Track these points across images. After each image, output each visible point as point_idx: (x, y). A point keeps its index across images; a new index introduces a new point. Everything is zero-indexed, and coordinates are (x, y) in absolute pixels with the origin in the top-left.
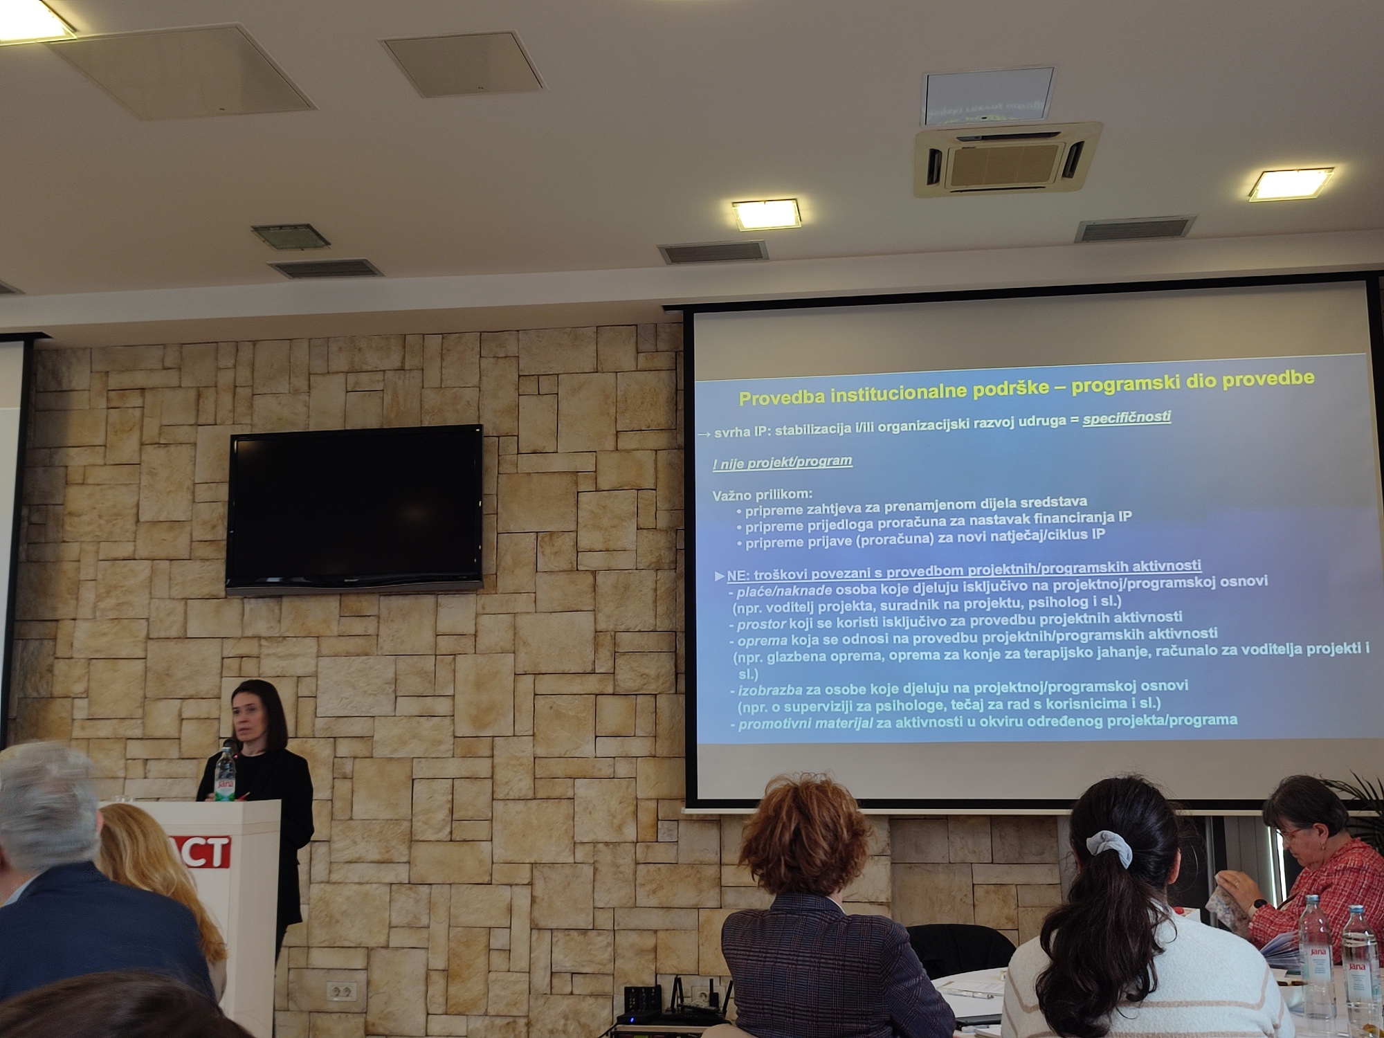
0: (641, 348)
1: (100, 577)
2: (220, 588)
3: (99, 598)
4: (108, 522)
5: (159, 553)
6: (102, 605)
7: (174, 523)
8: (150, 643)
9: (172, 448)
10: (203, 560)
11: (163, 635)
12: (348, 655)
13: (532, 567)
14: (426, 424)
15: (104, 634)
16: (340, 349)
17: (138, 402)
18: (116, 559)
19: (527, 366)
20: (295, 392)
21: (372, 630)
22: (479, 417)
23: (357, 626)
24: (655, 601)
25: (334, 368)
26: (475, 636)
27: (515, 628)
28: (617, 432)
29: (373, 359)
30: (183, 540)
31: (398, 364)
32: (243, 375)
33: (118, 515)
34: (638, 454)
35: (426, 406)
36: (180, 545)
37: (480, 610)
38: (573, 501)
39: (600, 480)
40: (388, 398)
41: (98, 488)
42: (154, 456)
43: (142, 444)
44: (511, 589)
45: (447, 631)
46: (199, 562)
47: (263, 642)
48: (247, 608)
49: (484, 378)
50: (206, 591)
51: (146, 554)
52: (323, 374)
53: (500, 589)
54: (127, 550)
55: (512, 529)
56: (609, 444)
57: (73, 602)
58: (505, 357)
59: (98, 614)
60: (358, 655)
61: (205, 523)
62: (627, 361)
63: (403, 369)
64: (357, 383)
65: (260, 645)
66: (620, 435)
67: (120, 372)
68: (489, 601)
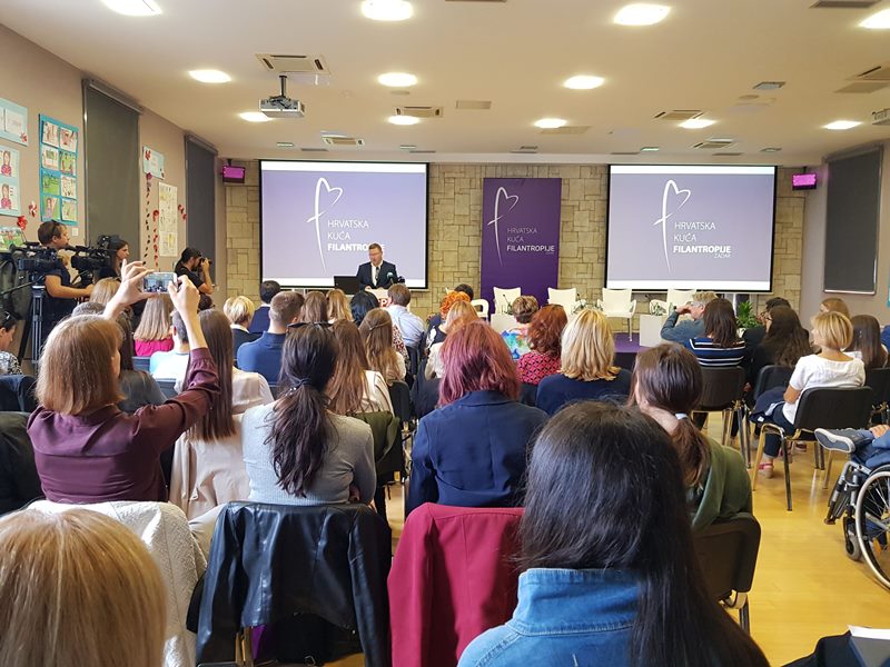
0: (592, 173)
1: (444, 229)
4: (446, 214)
5: (461, 223)
6: (445, 237)
7: (465, 216)
8: (459, 247)
9: (464, 195)
11: (463, 245)
15: (446, 245)
16: (510, 169)
17: (453, 181)
18: (449, 225)
28: (585, 195)
29: (519, 173)
33: (449, 212)
34: (590, 201)
36: (467, 221)
38: (573, 213)
42: (458, 197)
43: (455, 193)
51: (457, 224)
54: (452, 222)
56: (583, 198)
67: (447, 173)
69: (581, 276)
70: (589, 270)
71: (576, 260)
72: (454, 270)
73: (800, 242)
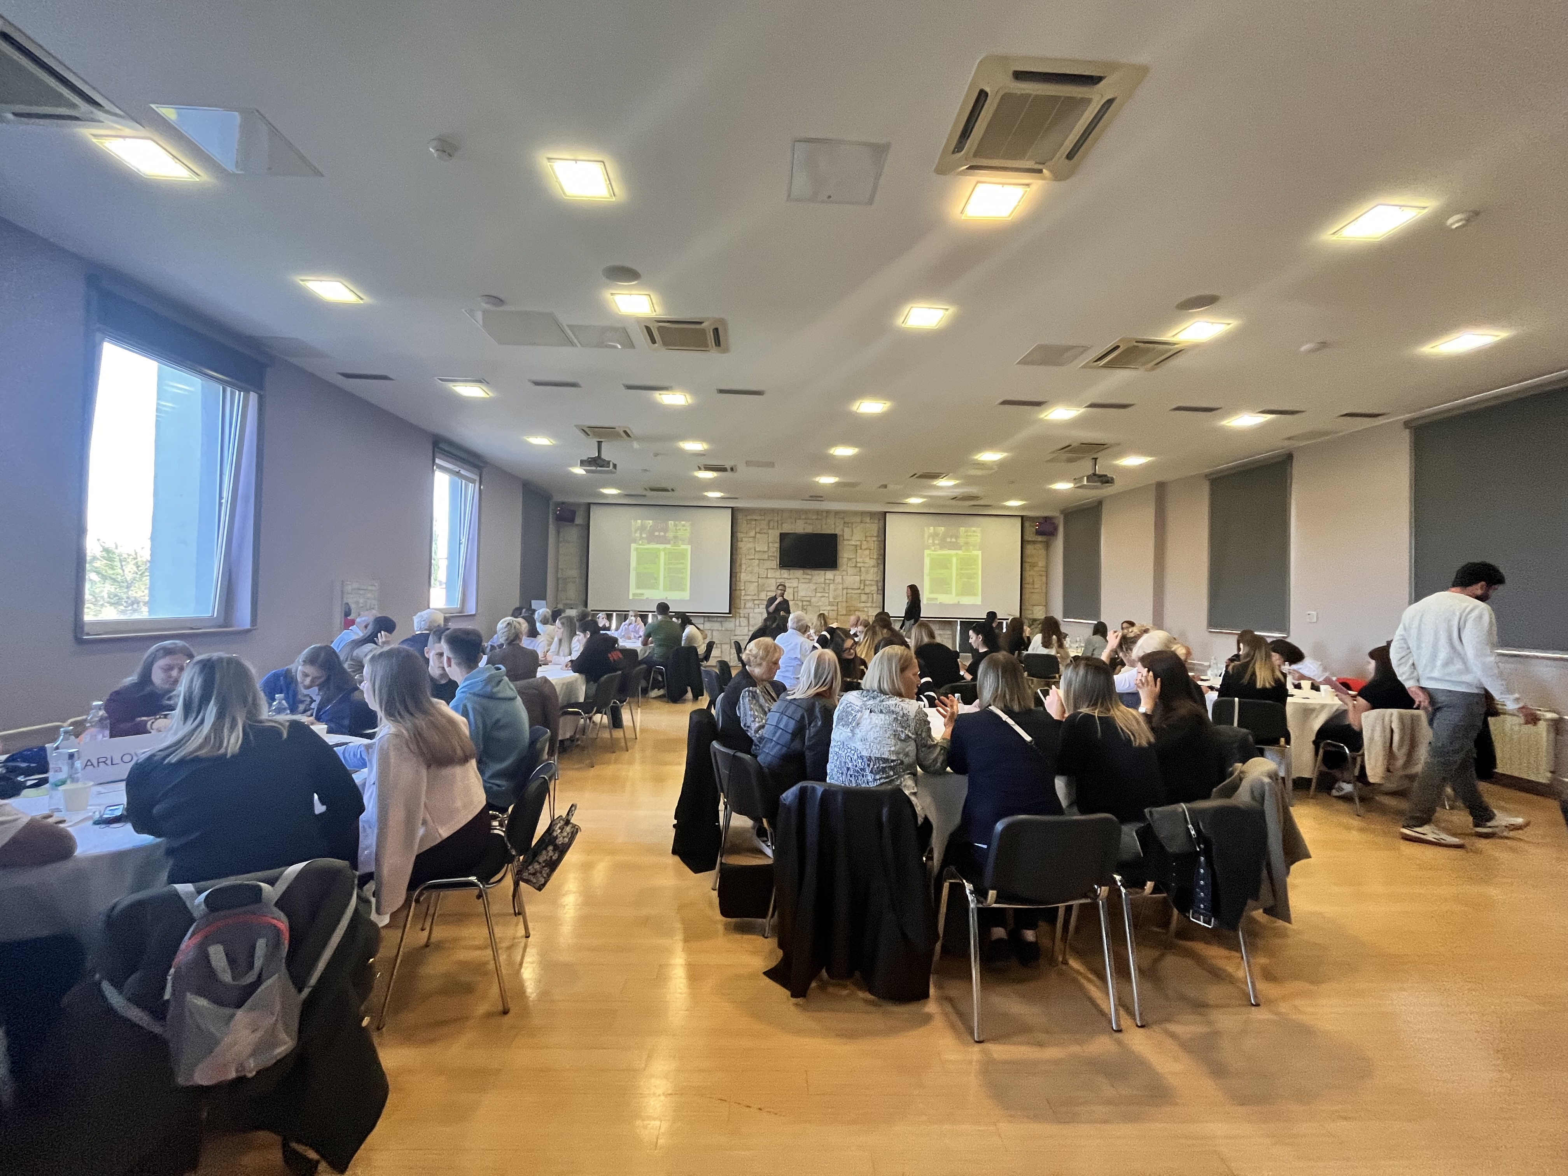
0: (874, 521)
2: (778, 567)
4: (750, 550)
5: (763, 558)
9: (765, 534)
10: (772, 561)
12: (805, 583)
13: (848, 565)
15: (750, 576)
16: (803, 515)
18: (750, 559)
19: (846, 520)
20: (792, 523)
21: (811, 578)
22: (835, 532)
23: (808, 577)
25: (801, 519)
26: (834, 580)
27: (843, 579)
28: (868, 537)
29: (810, 516)
30: (767, 556)
32: (780, 519)
34: (874, 542)
35: (823, 529)
37: (836, 574)
38: (856, 552)
39: (862, 547)
40: (813, 526)
44: (843, 570)
45: (828, 578)
48: (784, 571)
49: (836, 524)
50: (775, 567)
51: (758, 558)
53: (840, 570)
56: (866, 539)
58: (841, 519)
60: (808, 583)
61: (772, 552)
62: (871, 523)
63: (817, 520)
64: (806, 523)
69: (863, 605)
70: (870, 600)
71: (859, 591)
72: (755, 597)
73: (1044, 578)
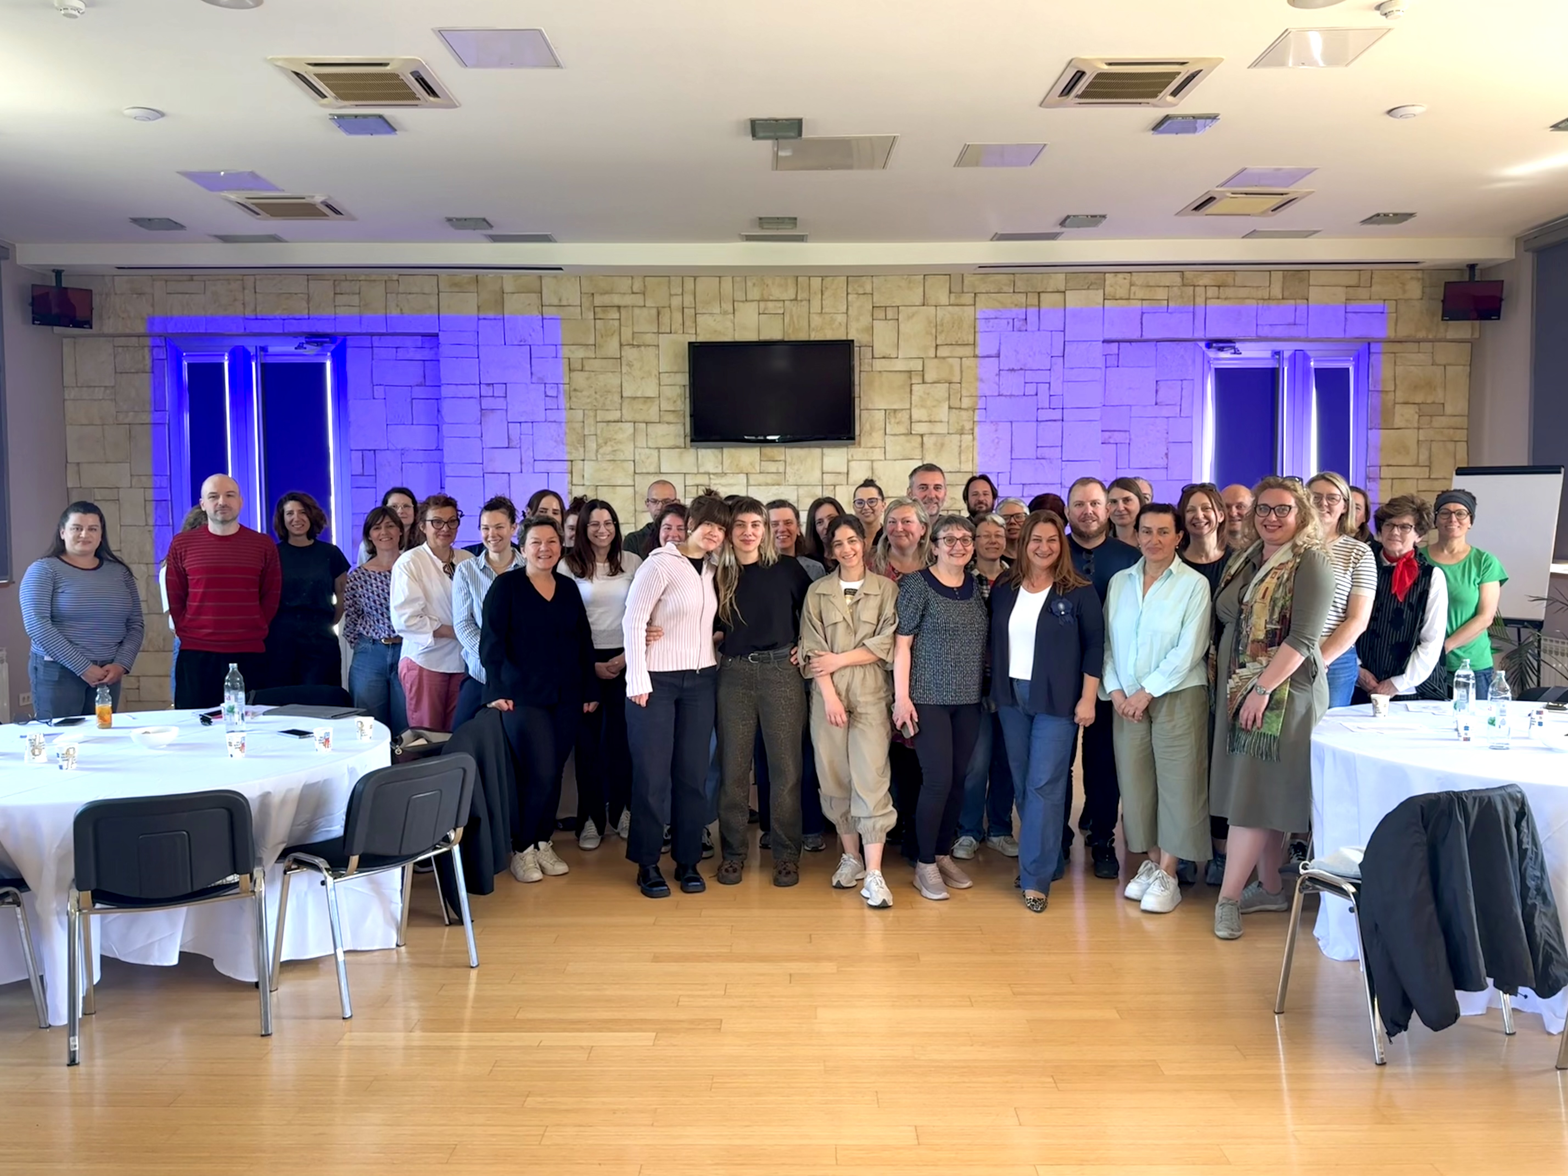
0: (952, 290)
1: (599, 432)
2: (680, 442)
3: (599, 447)
4: (601, 396)
5: (638, 417)
6: (601, 451)
7: (647, 399)
8: (636, 476)
9: (643, 348)
10: (668, 423)
11: (644, 471)
12: (767, 485)
13: (883, 431)
14: (812, 338)
15: (605, 470)
16: (754, 285)
17: (617, 316)
18: (609, 422)
19: (879, 300)
20: (725, 313)
21: (781, 470)
22: (847, 334)
23: (772, 467)
24: (960, 454)
25: (750, 297)
26: (848, 474)
27: (872, 469)
28: (937, 346)
29: (776, 293)
30: (654, 409)
31: (793, 297)
32: (688, 300)
33: (609, 392)
34: (950, 360)
35: (812, 326)
36: (653, 413)
37: (850, 458)
38: (909, 390)
39: (926, 377)
40: (787, 320)
41: (593, 374)
42: (630, 353)
43: (621, 345)
44: (870, 445)
45: (830, 471)
46: (666, 425)
47: (712, 476)
48: (699, 453)
49: (850, 308)
50: (671, 443)
51: (629, 419)
52: (743, 302)
53: (863, 445)
54: (616, 415)
55: (870, 406)
56: (932, 353)
57: (582, 450)
58: (864, 294)
59: (599, 456)
60: (773, 485)
61: (669, 399)
62: (944, 299)
63: (796, 299)
64: (766, 309)
65: (710, 479)
66: (939, 348)
67: (601, 294)
68: (855, 452)
